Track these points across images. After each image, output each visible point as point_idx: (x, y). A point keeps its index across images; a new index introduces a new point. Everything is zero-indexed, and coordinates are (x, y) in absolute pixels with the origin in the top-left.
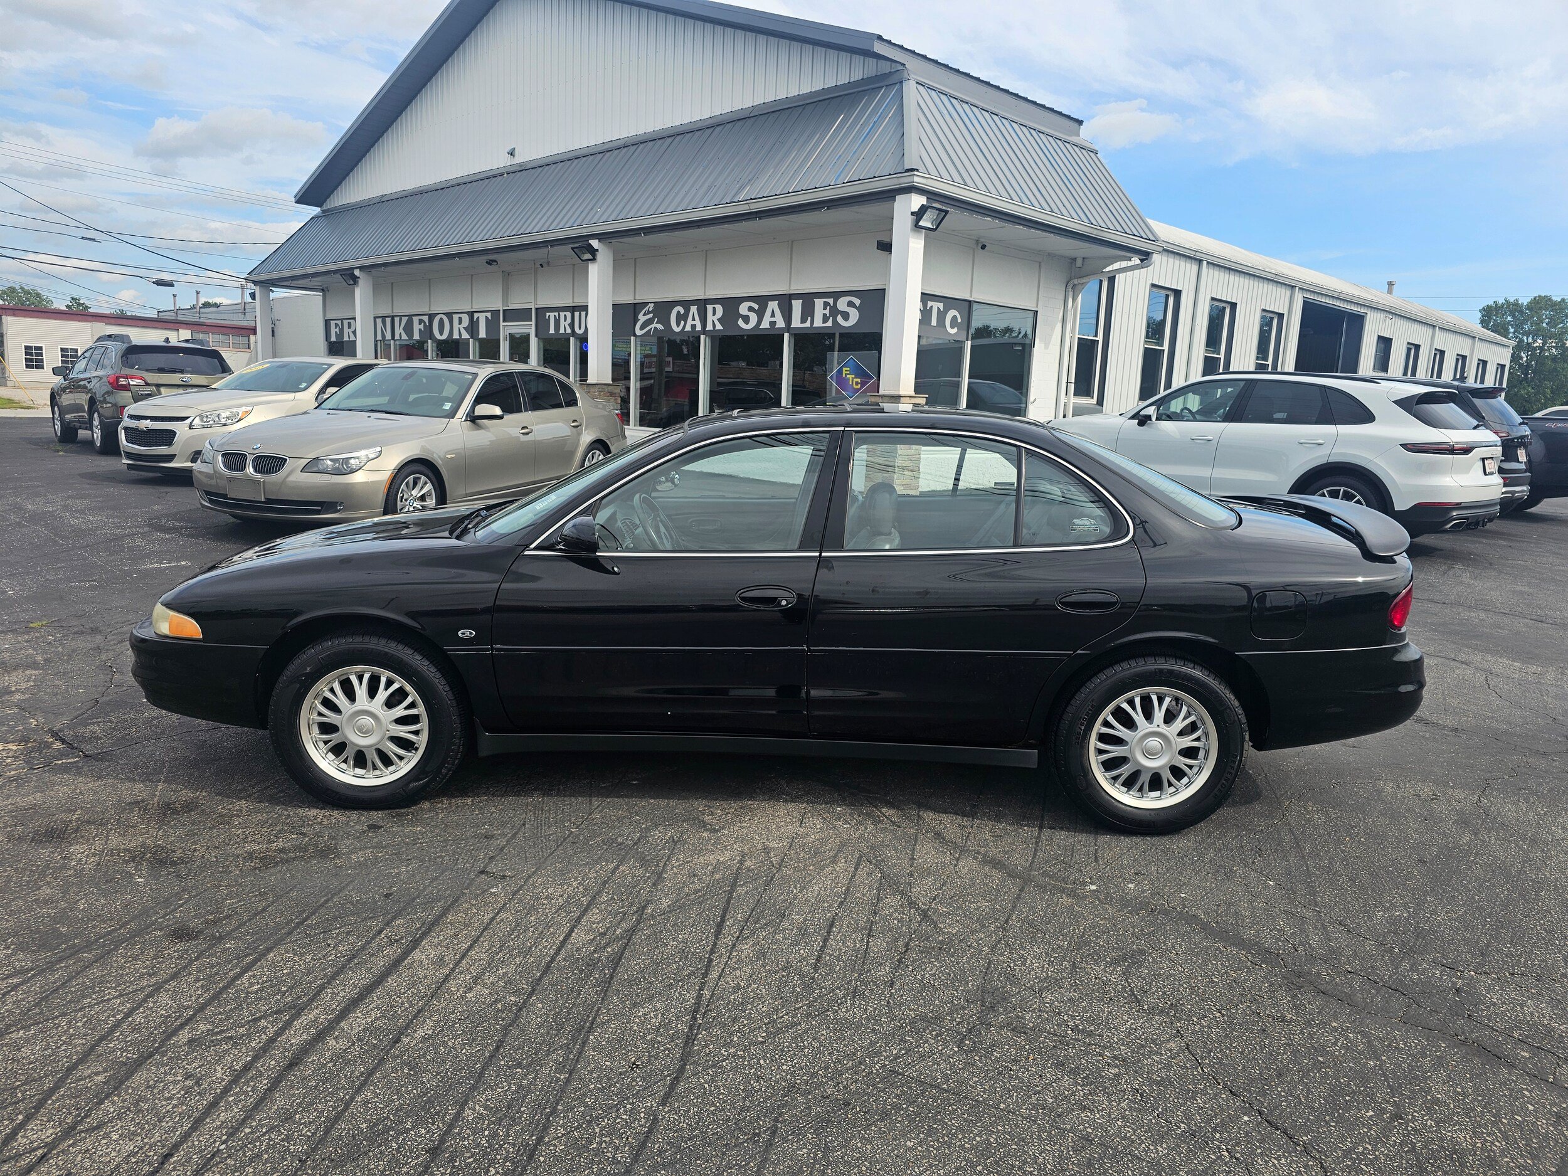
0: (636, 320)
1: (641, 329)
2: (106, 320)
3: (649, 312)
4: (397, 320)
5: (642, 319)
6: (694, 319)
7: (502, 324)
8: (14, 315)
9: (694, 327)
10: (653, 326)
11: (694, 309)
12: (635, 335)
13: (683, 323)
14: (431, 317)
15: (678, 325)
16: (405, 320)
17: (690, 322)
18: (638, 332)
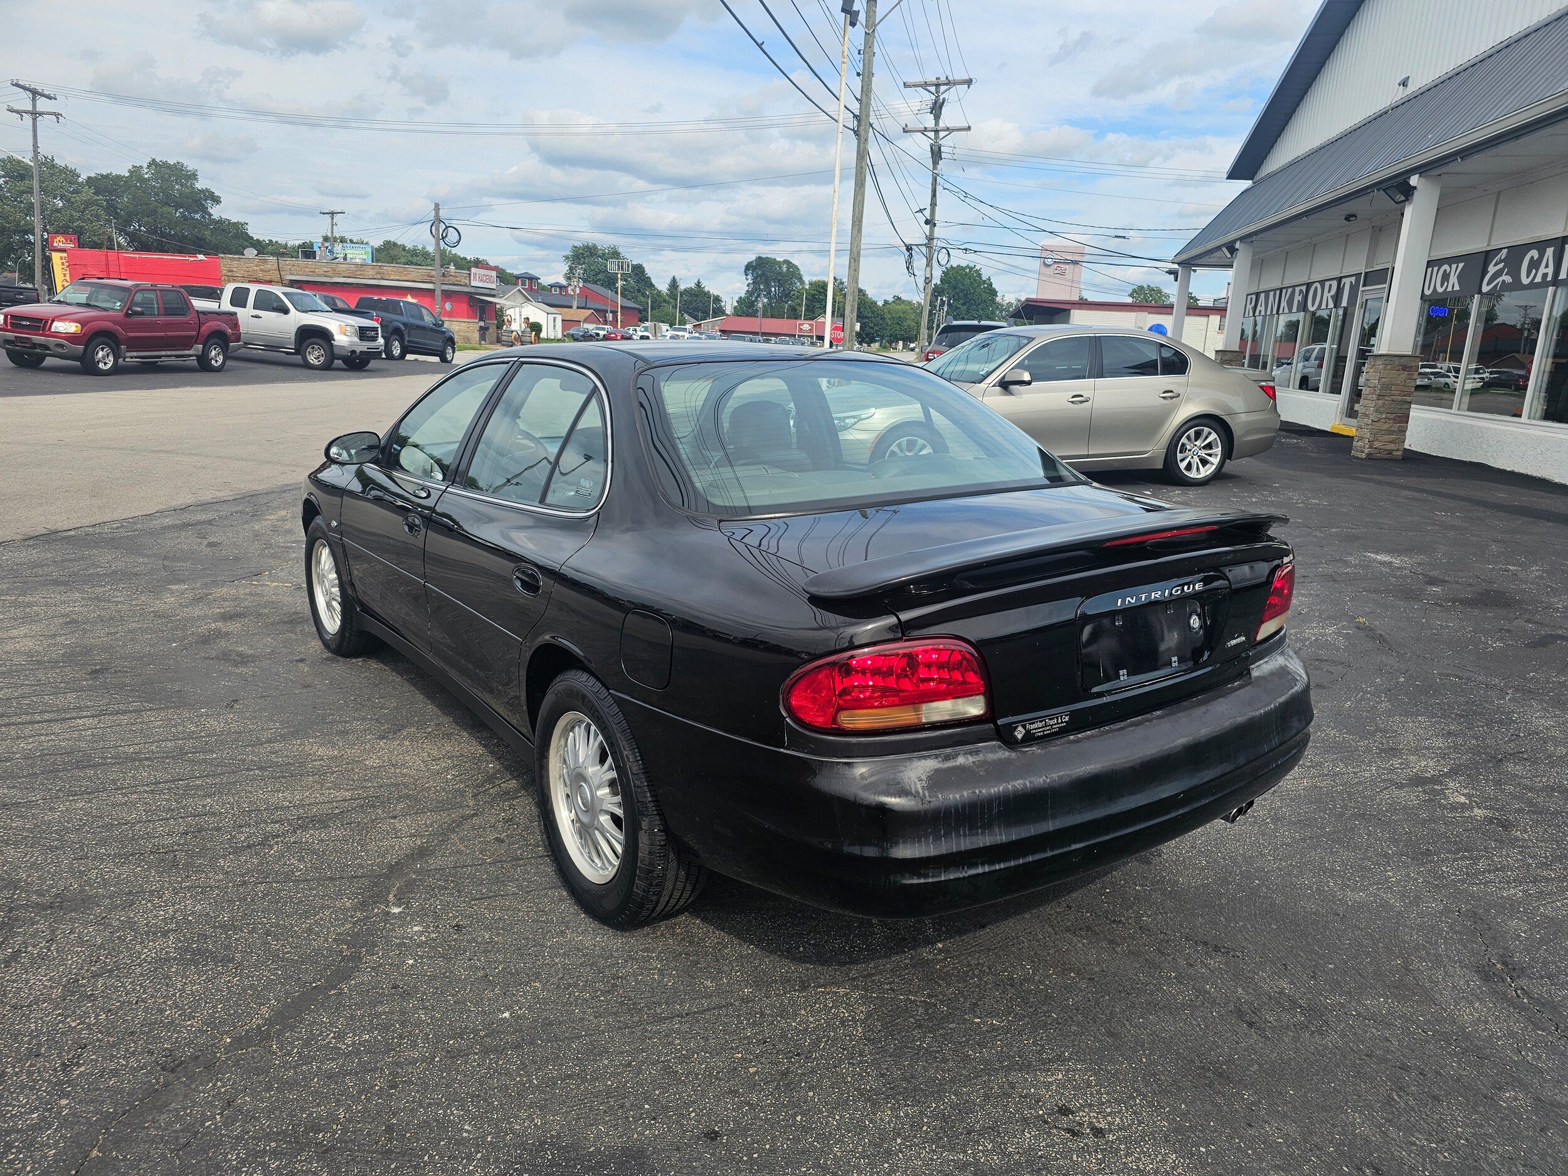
0: (1484, 272)
1: (1488, 284)
2: (1150, 310)
3: (1501, 261)
4: (1284, 291)
5: (1492, 269)
6: (1547, 266)
7: (1361, 289)
8: (1080, 309)
9: (1545, 275)
10: (1500, 279)
11: (1550, 251)
12: (1480, 292)
13: (1534, 271)
14: (1309, 285)
15: (1528, 277)
16: (1290, 290)
17: (1542, 270)
18: (1485, 288)
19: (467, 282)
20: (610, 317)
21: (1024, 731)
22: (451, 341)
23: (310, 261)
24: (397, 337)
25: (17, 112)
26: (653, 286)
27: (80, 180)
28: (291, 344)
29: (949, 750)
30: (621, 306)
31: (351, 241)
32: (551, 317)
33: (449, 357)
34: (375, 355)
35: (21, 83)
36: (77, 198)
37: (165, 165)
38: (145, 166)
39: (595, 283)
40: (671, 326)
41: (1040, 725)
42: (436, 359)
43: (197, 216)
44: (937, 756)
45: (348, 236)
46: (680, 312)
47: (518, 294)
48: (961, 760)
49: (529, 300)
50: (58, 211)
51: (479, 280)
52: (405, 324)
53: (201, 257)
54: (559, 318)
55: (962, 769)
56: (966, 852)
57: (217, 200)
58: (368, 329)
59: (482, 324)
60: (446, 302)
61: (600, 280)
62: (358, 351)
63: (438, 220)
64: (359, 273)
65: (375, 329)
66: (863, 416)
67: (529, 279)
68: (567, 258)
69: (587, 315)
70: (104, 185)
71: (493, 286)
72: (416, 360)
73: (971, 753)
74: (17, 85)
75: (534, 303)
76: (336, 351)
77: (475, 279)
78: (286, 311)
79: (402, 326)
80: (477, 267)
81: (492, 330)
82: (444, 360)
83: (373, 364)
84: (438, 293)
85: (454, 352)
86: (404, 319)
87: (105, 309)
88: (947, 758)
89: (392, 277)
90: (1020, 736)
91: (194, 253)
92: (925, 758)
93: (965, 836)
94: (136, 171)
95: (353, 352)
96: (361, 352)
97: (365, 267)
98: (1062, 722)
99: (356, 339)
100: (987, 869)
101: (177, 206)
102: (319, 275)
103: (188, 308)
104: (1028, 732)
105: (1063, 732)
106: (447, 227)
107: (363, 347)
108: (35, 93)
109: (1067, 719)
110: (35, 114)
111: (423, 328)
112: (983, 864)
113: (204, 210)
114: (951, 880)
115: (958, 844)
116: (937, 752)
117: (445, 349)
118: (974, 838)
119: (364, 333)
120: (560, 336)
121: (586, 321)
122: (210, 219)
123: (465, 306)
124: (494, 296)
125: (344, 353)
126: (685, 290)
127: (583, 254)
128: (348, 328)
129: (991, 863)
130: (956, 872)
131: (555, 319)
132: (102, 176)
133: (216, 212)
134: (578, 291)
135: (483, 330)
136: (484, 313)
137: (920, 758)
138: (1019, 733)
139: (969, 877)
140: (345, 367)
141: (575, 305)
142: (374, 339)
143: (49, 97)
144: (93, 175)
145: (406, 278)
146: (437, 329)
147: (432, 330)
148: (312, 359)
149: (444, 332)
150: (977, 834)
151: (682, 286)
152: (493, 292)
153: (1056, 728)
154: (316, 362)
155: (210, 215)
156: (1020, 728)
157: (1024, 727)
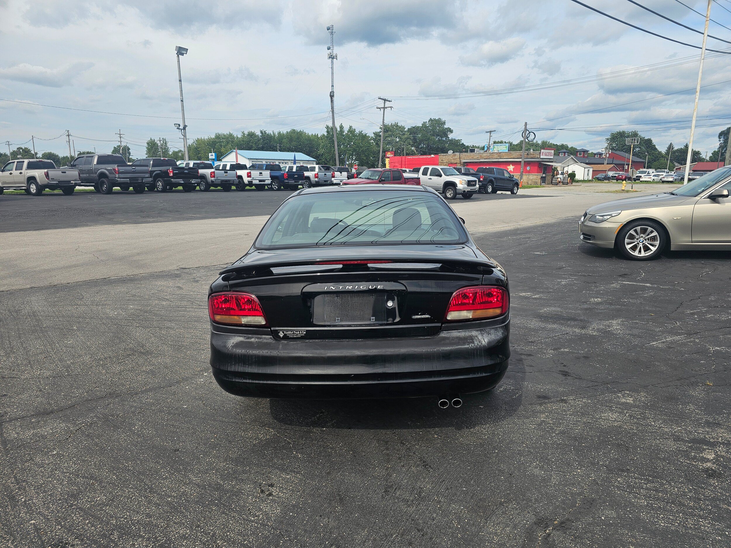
19: (539, 156)
20: (626, 167)
21: (283, 334)
22: (517, 184)
23: (472, 154)
24: (490, 184)
25: (379, 108)
26: (657, 149)
27: (405, 130)
28: (441, 189)
29: (250, 336)
30: (632, 161)
31: (505, 142)
32: (587, 170)
33: (515, 192)
34: (474, 192)
35: (381, 97)
36: (404, 137)
37: (435, 120)
38: (428, 121)
39: (622, 151)
40: (656, 170)
41: (291, 333)
42: (509, 193)
43: (444, 139)
44: (245, 337)
45: (504, 141)
46: (671, 161)
47: (571, 160)
48: (253, 340)
49: (577, 162)
50: (397, 142)
51: (546, 155)
52: (495, 178)
53: (433, 156)
54: (591, 170)
55: (251, 343)
56: (241, 372)
57: (451, 131)
58: (472, 181)
59: (544, 175)
60: (527, 166)
61: (625, 149)
62: (466, 191)
63: (526, 130)
64: (491, 157)
65: (475, 181)
66: (613, 215)
67: (583, 152)
68: (607, 139)
69: (610, 167)
70: (414, 131)
71: (552, 157)
72: (502, 193)
73: (258, 338)
74: (380, 98)
75: (579, 164)
76: (458, 191)
77: (542, 155)
78: (441, 176)
79: (493, 179)
80: (544, 149)
81: (549, 178)
82: (513, 193)
83: (474, 196)
84: (523, 163)
85: (518, 189)
86: (495, 176)
87: (373, 180)
88: (248, 338)
89: (505, 157)
90: (281, 336)
91: (430, 154)
92: (240, 336)
93: (241, 366)
94: (424, 124)
95: (464, 191)
96: (468, 191)
97: (493, 154)
98: (302, 334)
99: (466, 186)
100: (250, 381)
101: (438, 135)
102: (475, 159)
103: (402, 177)
104: (285, 335)
105: (302, 338)
106: (530, 133)
107: (469, 189)
108: (385, 100)
109: (305, 333)
110: (384, 108)
111: (504, 179)
112: (249, 379)
113: (447, 136)
114: (236, 382)
115: (238, 368)
116: (245, 335)
117: (514, 187)
118: (244, 368)
119: (469, 183)
120: (590, 178)
121: (610, 170)
122: (448, 139)
123: (536, 168)
124: (552, 162)
125: (461, 192)
126: (677, 150)
127: (616, 137)
128: (463, 181)
129: (252, 379)
130: (239, 379)
131: (588, 170)
132: (413, 127)
133: (451, 136)
134: (608, 155)
135: (543, 179)
136: (546, 170)
137: (238, 336)
138: (281, 335)
139: (243, 382)
140: (462, 198)
141: (606, 162)
142: (475, 185)
143: (390, 101)
144: (410, 127)
145: (510, 157)
146: (511, 179)
147: (508, 180)
148: (448, 195)
149: (514, 181)
150: (246, 367)
151: (676, 148)
152: (551, 160)
153: (299, 336)
154: (449, 196)
155: (449, 138)
156: (281, 333)
157: (283, 332)
